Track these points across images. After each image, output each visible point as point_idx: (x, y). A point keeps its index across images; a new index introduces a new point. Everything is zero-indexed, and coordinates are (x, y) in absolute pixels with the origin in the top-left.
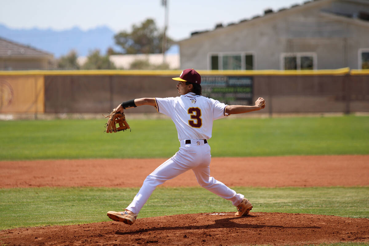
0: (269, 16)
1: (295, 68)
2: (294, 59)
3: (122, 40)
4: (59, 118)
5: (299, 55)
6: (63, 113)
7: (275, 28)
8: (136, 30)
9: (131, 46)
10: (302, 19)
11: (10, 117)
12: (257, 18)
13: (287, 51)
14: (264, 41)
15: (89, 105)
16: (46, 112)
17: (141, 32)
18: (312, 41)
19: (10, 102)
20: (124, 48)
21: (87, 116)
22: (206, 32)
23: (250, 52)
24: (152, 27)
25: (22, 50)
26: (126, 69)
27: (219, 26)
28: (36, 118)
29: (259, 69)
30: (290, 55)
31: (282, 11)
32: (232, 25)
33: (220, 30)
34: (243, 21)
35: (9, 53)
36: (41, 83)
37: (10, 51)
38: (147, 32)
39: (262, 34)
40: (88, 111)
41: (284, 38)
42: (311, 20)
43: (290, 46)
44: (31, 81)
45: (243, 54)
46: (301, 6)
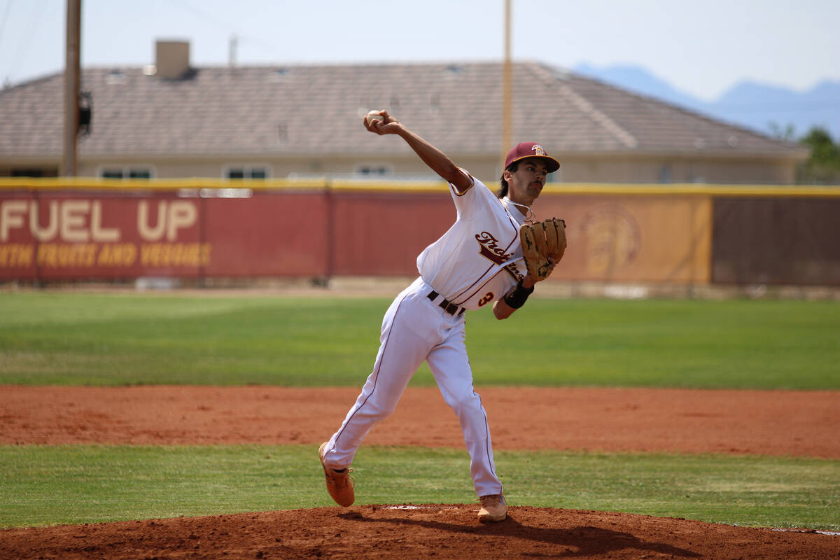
4: (747, 298)
6: (758, 284)
11: (637, 292)
15: (813, 269)
16: (714, 281)
19: (632, 256)
25: (732, 139)
28: (690, 295)
35: (699, 143)
36: (704, 214)
37: (700, 140)
40: (813, 283)
44: (681, 209)
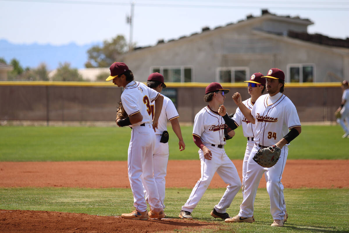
0: (206, 33)
1: (229, 81)
2: (229, 73)
3: (95, 54)
5: (233, 69)
7: (211, 44)
8: (107, 46)
9: (103, 60)
10: (236, 36)
12: (195, 35)
13: (222, 65)
14: (201, 56)
17: (112, 48)
18: (246, 56)
20: (96, 61)
21: (26, 123)
22: (149, 47)
23: (189, 66)
24: (122, 42)
26: (93, 81)
27: (161, 42)
29: (196, 81)
30: (225, 69)
31: (218, 28)
32: (172, 41)
33: (161, 45)
34: (183, 38)
38: (118, 47)
39: (200, 50)
41: (219, 54)
42: (244, 37)
43: (225, 61)
45: (182, 68)
46: (235, 24)
